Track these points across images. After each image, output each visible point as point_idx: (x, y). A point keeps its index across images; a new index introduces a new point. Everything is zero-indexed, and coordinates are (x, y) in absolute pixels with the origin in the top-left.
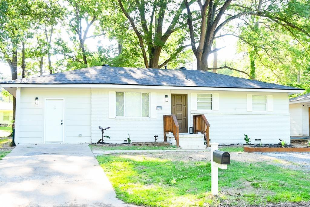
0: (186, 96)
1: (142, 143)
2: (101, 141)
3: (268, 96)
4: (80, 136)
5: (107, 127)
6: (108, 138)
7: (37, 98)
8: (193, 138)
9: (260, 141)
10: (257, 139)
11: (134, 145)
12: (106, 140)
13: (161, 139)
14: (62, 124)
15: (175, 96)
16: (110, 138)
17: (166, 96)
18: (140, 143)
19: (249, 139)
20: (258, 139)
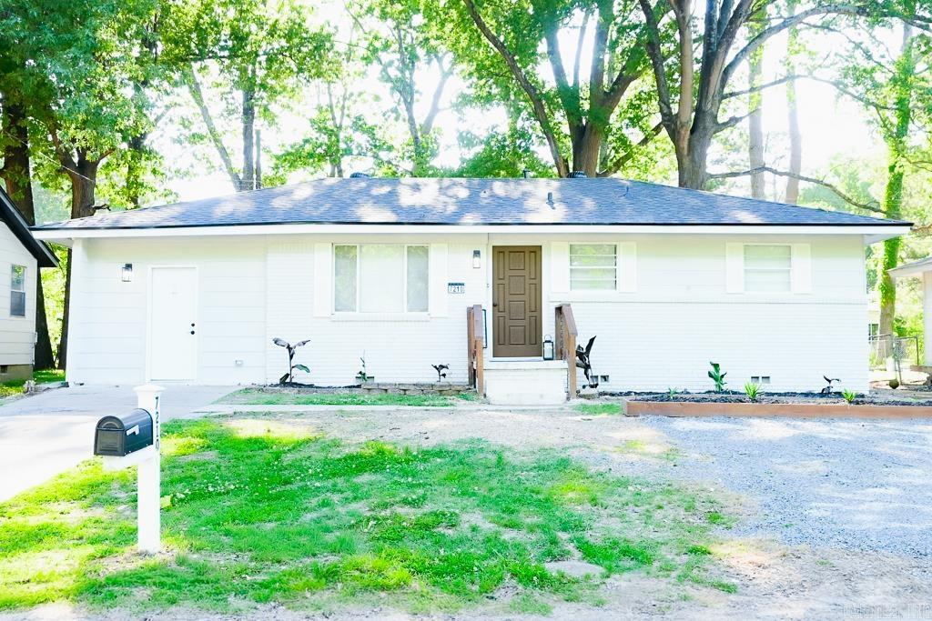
0: (535, 251)
1: (390, 384)
2: (288, 380)
3: (795, 247)
4: (238, 364)
5: (300, 341)
6: (304, 371)
7: (129, 266)
8: (535, 373)
9: (769, 382)
10: (758, 378)
11: (369, 389)
12: (299, 377)
13: (459, 375)
14: (193, 333)
15: (504, 252)
16: (308, 371)
17: (477, 253)
18: (384, 385)
19: (722, 376)
20: (760, 375)
